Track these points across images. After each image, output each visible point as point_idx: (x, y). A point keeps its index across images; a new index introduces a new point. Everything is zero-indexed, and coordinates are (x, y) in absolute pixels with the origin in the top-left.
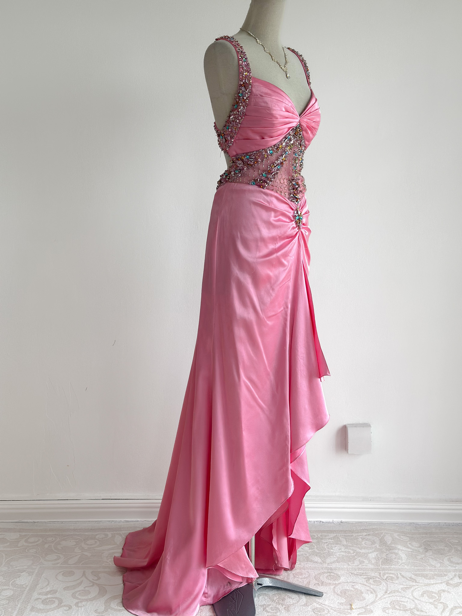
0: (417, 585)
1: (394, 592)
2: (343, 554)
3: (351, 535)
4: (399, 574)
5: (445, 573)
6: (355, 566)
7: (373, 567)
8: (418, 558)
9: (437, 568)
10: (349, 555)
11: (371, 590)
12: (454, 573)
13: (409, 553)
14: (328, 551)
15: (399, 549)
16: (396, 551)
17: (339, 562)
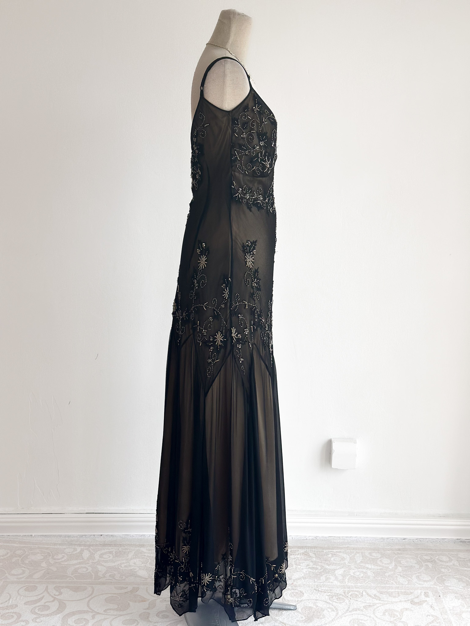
0: (381, 604)
1: (356, 610)
2: (310, 570)
3: (321, 551)
4: (364, 592)
5: (411, 591)
6: (321, 582)
7: (339, 584)
8: (385, 575)
9: (404, 586)
10: (317, 571)
11: (333, 608)
12: (419, 591)
13: (378, 571)
14: (296, 567)
15: (368, 568)
16: (364, 570)
17: (305, 579)
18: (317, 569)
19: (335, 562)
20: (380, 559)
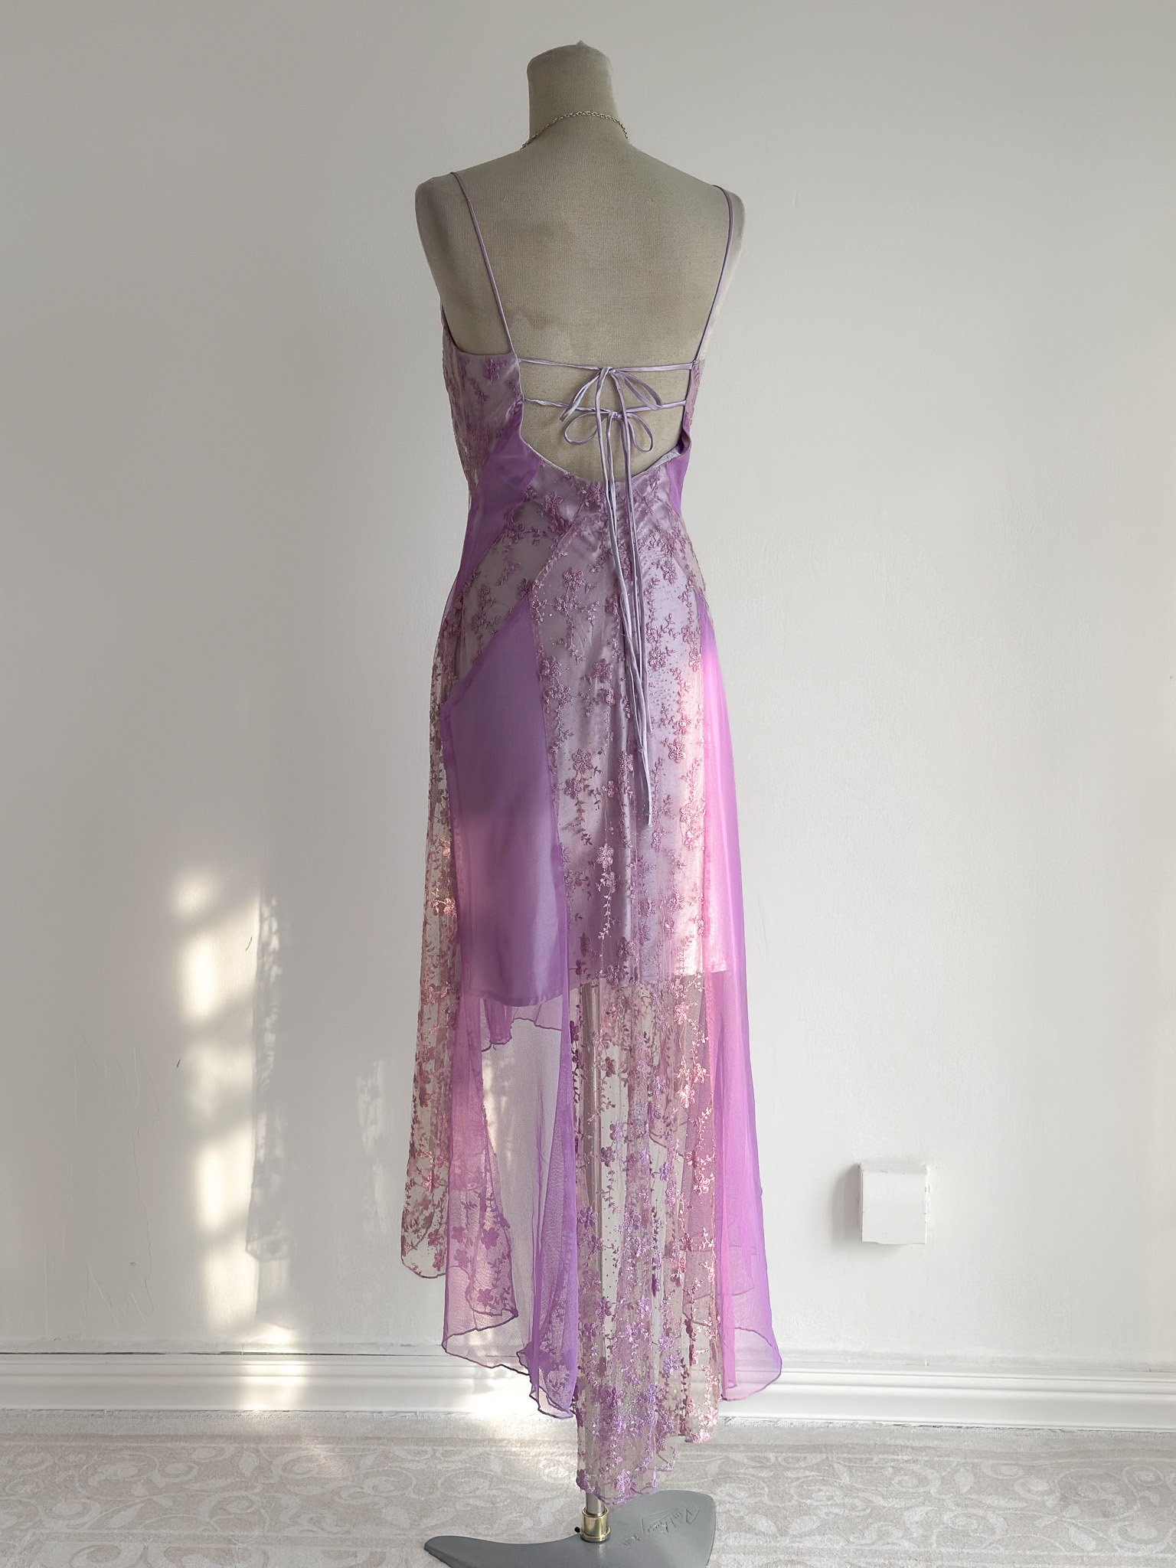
2: (836, 1510)
6: (866, 1545)
7: (912, 1549)
8: (1036, 1525)
9: (1085, 1554)
10: (854, 1514)
13: (1016, 1514)
14: (799, 1502)
15: (989, 1507)
16: (981, 1512)
17: (824, 1535)
18: (853, 1507)
19: (904, 1490)
20: (1022, 1480)
